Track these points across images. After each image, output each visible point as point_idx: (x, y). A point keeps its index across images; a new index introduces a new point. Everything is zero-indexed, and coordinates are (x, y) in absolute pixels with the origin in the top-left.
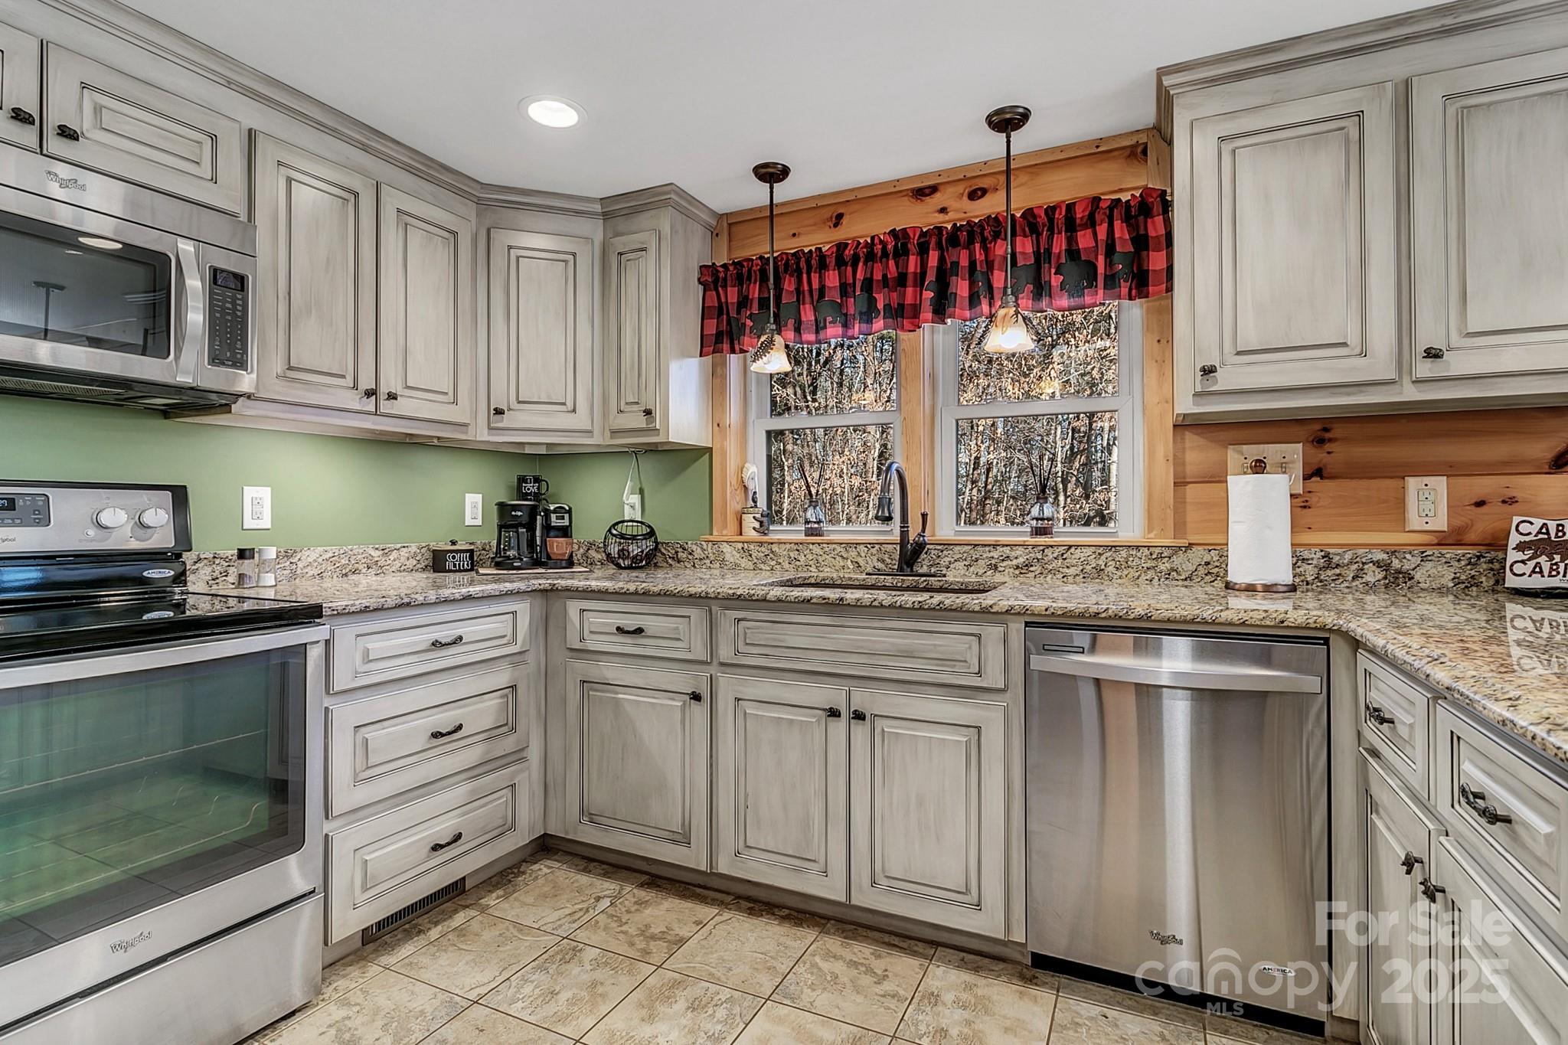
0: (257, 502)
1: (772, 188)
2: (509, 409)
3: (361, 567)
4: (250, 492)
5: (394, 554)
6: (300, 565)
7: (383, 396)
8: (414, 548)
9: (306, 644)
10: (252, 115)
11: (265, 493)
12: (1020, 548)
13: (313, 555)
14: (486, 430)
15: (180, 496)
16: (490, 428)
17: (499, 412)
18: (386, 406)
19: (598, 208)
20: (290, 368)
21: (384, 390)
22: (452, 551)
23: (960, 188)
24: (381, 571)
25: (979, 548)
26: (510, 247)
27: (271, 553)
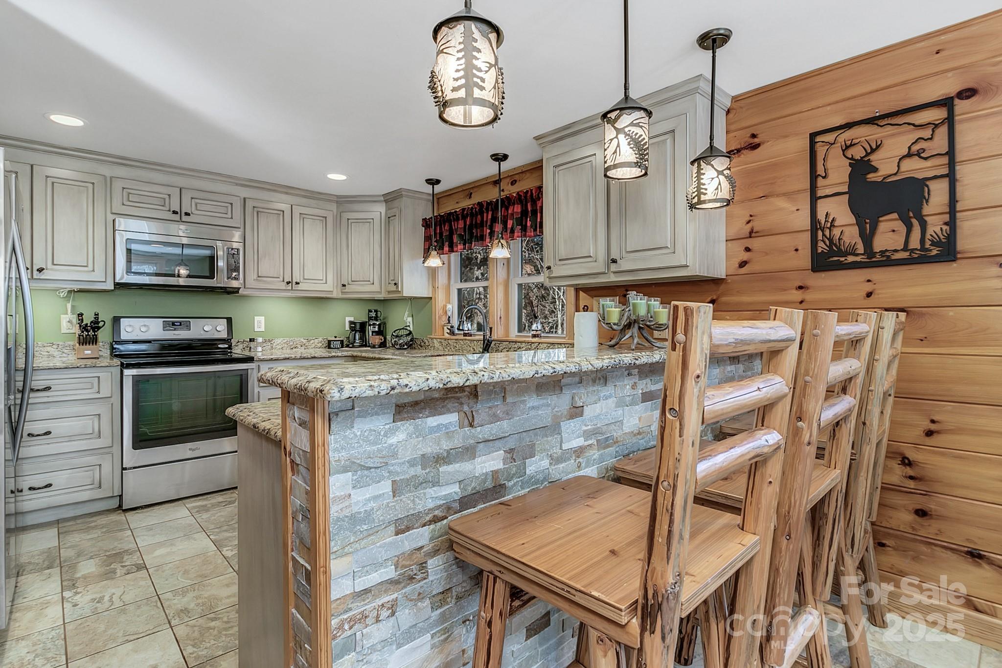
0: (259, 322)
1: (433, 188)
2: (349, 284)
3: (298, 346)
4: (257, 318)
5: (312, 341)
6: (274, 344)
7: (294, 283)
8: (320, 339)
9: (248, 369)
10: (244, 193)
11: (262, 319)
12: (524, 344)
13: (279, 341)
14: (340, 294)
15: (229, 320)
16: (342, 292)
17: (344, 285)
18: (295, 287)
19: (382, 198)
20: (258, 277)
21: (294, 281)
22: (335, 341)
23: (508, 180)
24: (307, 348)
25: (511, 343)
26: (348, 219)
27: (260, 340)
